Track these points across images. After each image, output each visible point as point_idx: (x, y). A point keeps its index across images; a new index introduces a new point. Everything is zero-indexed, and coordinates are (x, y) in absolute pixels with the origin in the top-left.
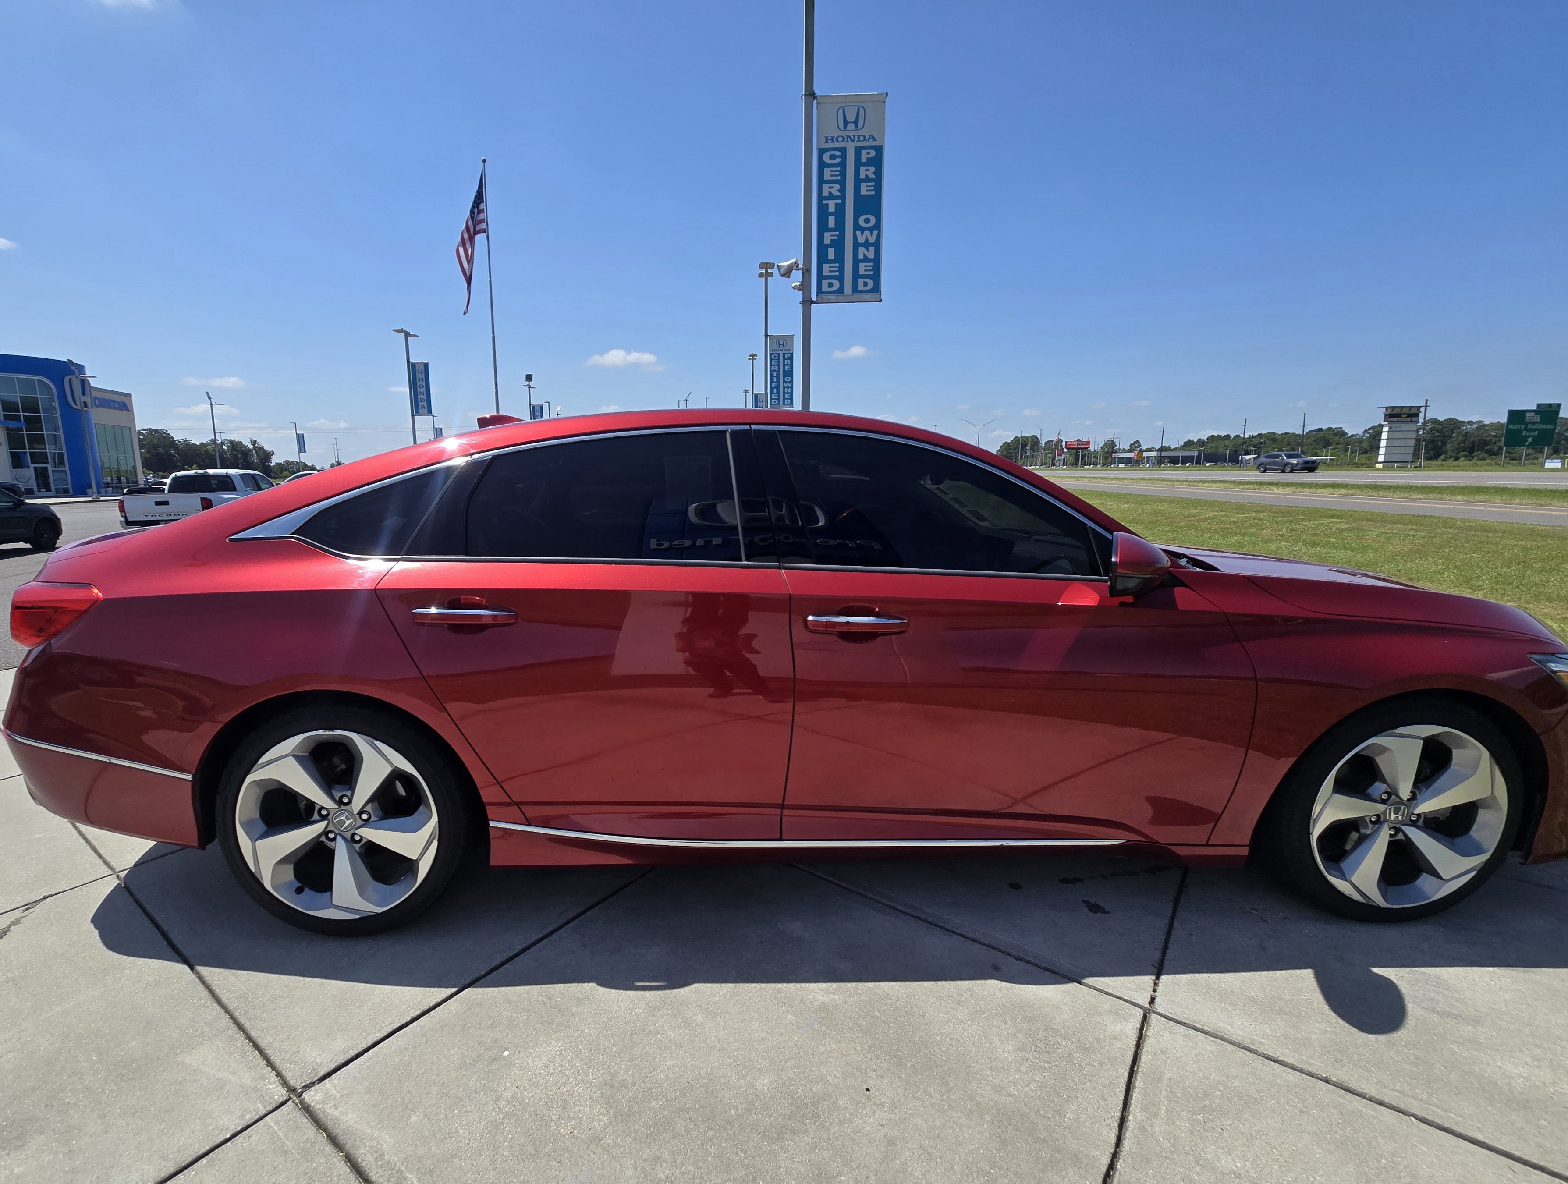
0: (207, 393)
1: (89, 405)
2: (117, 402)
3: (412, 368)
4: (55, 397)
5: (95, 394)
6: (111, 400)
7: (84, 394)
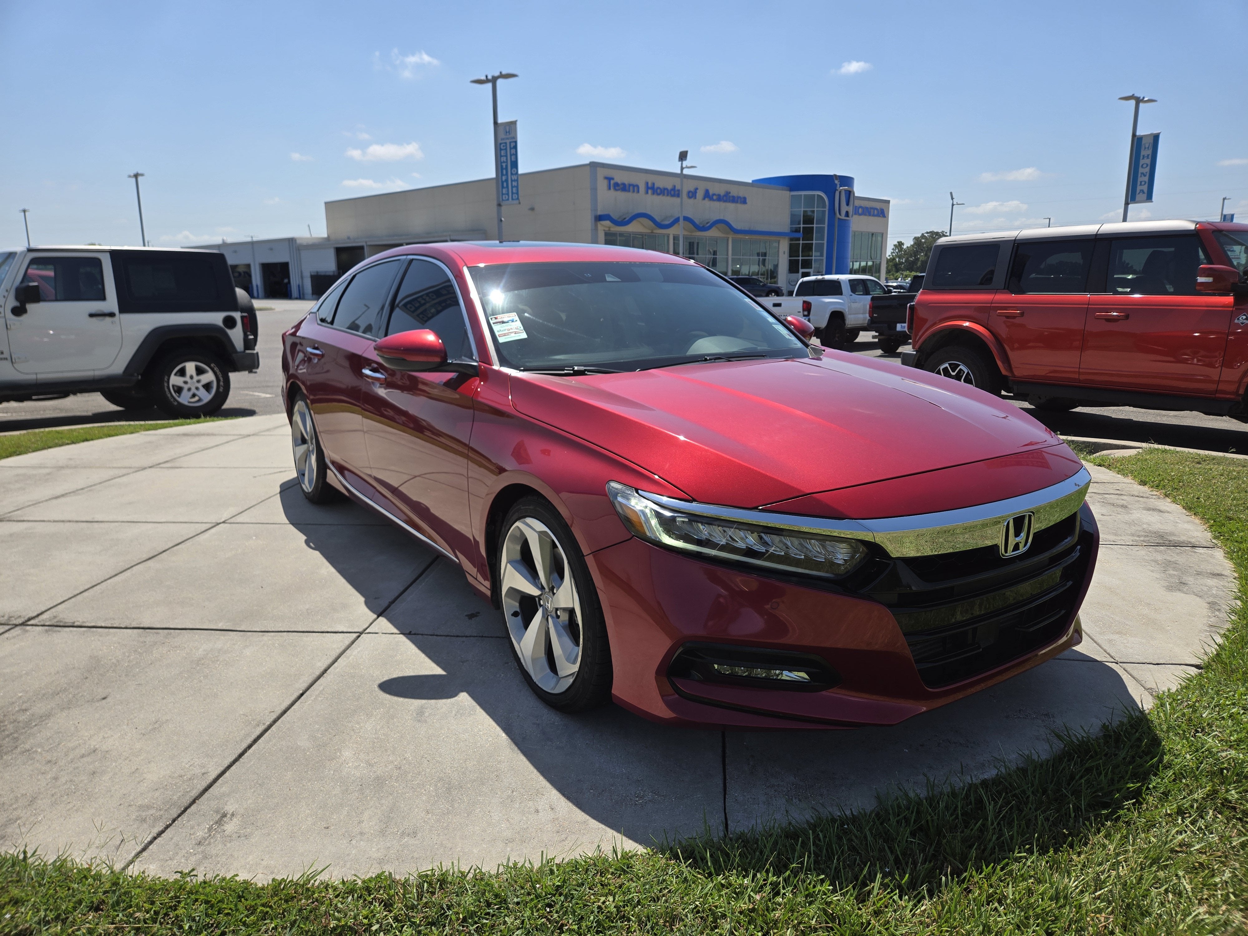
0: (951, 193)
1: (850, 214)
2: (877, 209)
3: (1137, 142)
4: (827, 209)
5: (857, 203)
6: (871, 208)
7: (848, 204)
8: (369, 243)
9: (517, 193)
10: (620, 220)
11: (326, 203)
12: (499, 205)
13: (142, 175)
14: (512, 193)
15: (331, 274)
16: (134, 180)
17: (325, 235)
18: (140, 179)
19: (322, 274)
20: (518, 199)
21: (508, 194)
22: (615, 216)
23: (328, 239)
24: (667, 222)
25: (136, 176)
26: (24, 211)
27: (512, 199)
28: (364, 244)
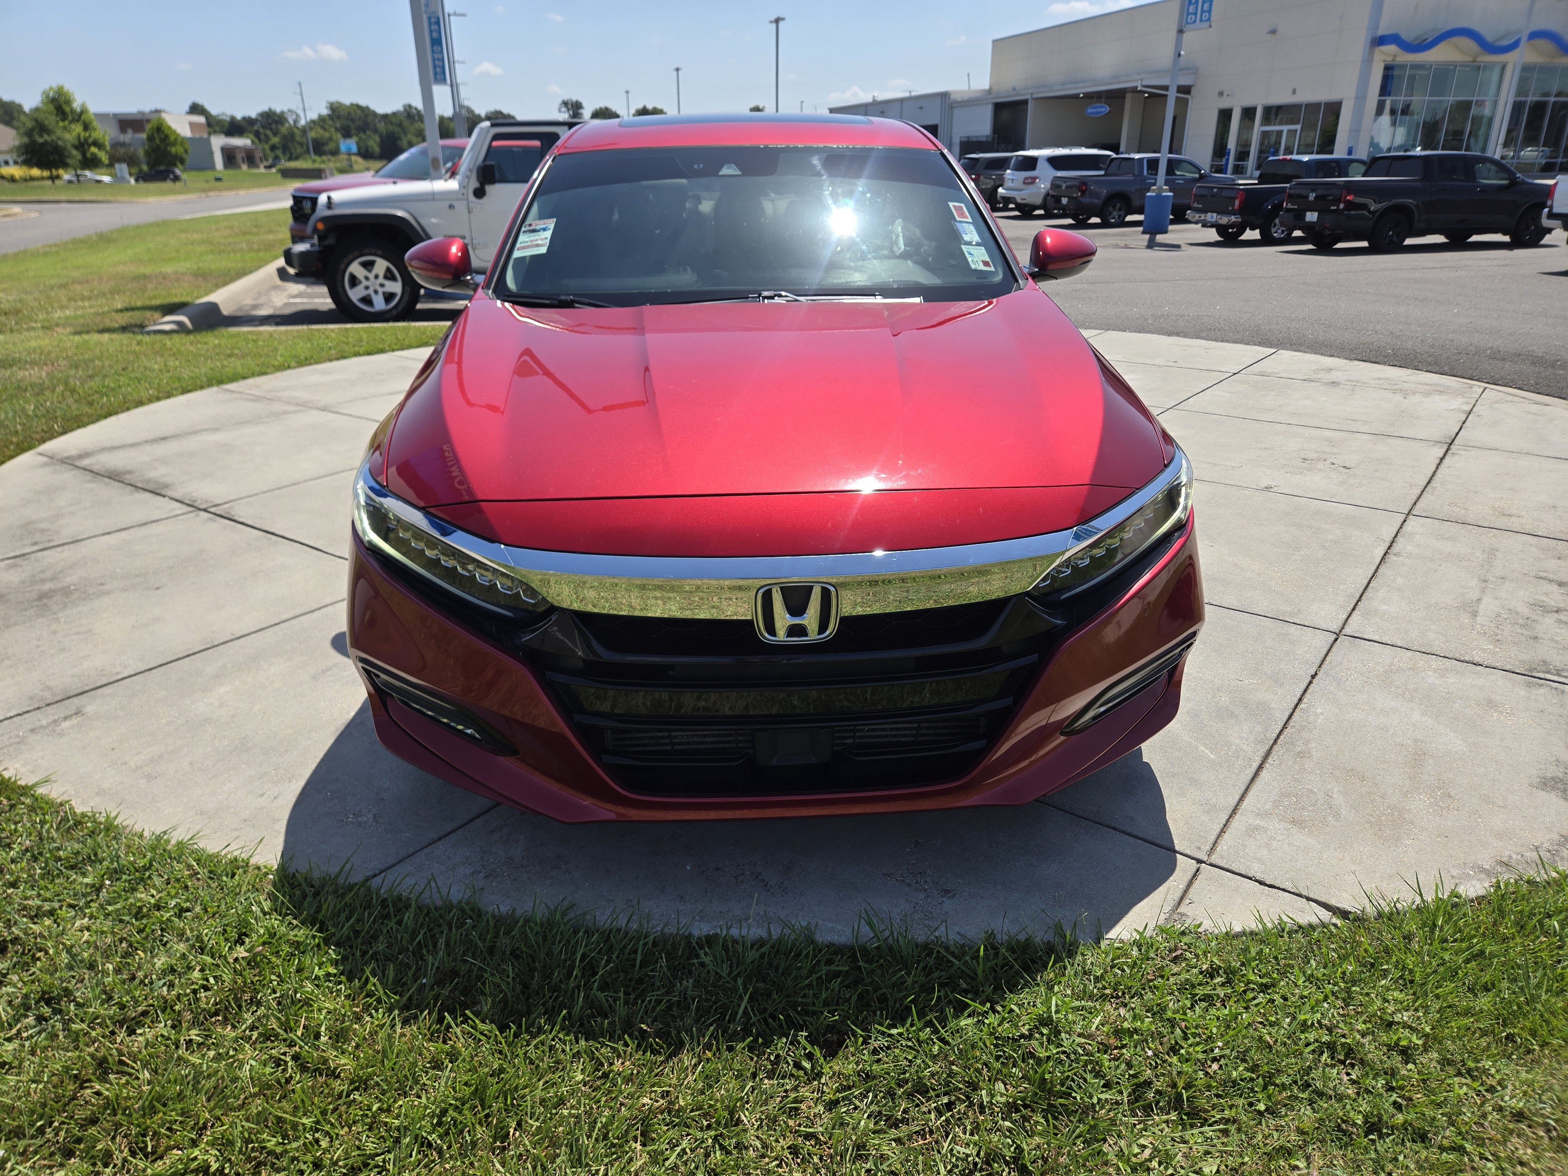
8: (1035, 96)
9: (1209, 12)
10: (1416, 43)
11: (994, 41)
12: (1181, 31)
13: (783, 19)
14: (1202, 12)
15: (984, 139)
16: (774, 26)
17: (987, 87)
18: (781, 24)
19: (974, 139)
20: (1209, 19)
21: (1195, 14)
22: (1407, 36)
23: (990, 91)
24: (1506, 42)
25: (777, 21)
26: (678, 70)
27: (1201, 20)
28: (1029, 97)
